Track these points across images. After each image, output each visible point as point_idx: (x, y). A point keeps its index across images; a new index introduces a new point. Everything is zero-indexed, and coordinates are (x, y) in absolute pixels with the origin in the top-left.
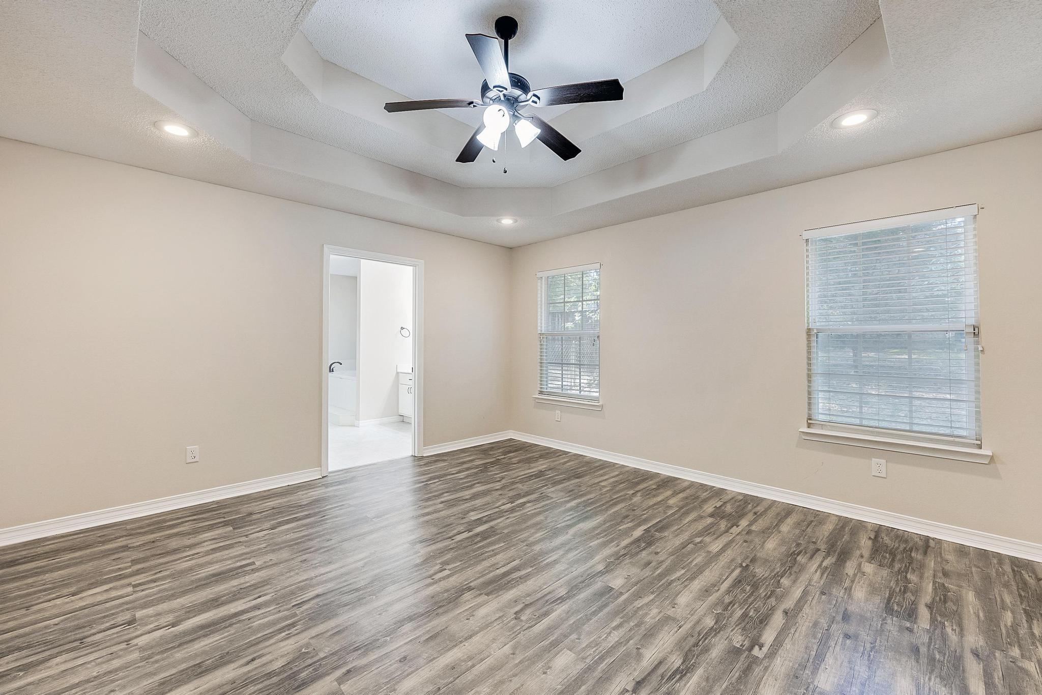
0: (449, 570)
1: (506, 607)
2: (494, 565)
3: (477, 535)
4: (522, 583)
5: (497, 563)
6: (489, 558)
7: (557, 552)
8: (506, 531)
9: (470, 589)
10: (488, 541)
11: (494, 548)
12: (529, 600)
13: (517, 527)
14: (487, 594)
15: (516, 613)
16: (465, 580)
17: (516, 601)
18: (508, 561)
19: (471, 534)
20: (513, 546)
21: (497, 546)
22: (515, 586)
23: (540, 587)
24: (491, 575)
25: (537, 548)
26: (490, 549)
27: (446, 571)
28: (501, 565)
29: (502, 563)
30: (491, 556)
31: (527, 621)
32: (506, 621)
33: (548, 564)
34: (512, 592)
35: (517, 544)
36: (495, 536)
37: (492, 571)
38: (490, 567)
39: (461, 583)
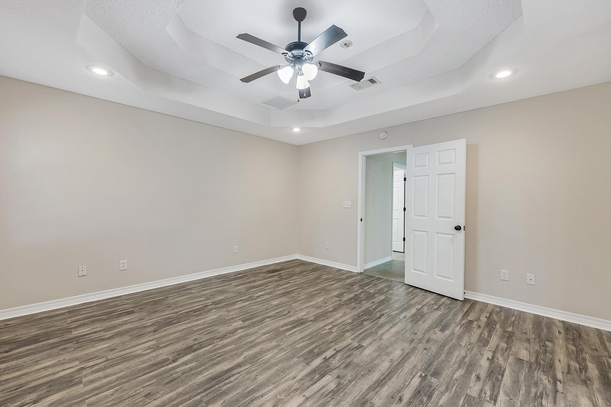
0: (326, 329)
1: (294, 315)
2: (302, 332)
3: (318, 355)
4: (286, 323)
5: (300, 333)
6: (305, 336)
7: (260, 340)
8: (296, 360)
9: (312, 321)
10: (308, 350)
11: (303, 344)
12: (284, 317)
13: (286, 364)
14: (303, 319)
15: (290, 313)
16: (315, 324)
17: (290, 316)
18: (293, 334)
19: (323, 356)
20: (290, 345)
21: (301, 345)
22: (290, 322)
23: (277, 321)
24: (302, 327)
25: (274, 343)
26: (306, 343)
27: (328, 328)
28: (298, 332)
29: (297, 333)
30: (304, 337)
31: (286, 311)
32: (294, 311)
33: (269, 333)
34: (291, 320)
35: (287, 347)
36: (304, 354)
37: (302, 329)
38: (304, 331)
39: (317, 323)
